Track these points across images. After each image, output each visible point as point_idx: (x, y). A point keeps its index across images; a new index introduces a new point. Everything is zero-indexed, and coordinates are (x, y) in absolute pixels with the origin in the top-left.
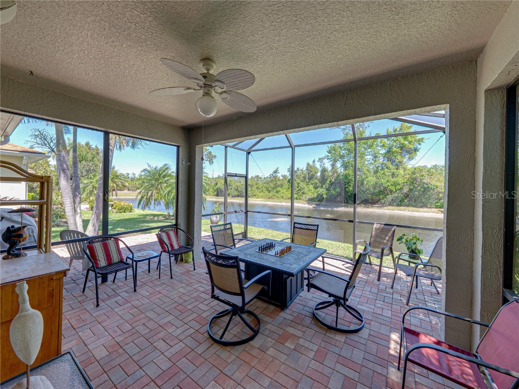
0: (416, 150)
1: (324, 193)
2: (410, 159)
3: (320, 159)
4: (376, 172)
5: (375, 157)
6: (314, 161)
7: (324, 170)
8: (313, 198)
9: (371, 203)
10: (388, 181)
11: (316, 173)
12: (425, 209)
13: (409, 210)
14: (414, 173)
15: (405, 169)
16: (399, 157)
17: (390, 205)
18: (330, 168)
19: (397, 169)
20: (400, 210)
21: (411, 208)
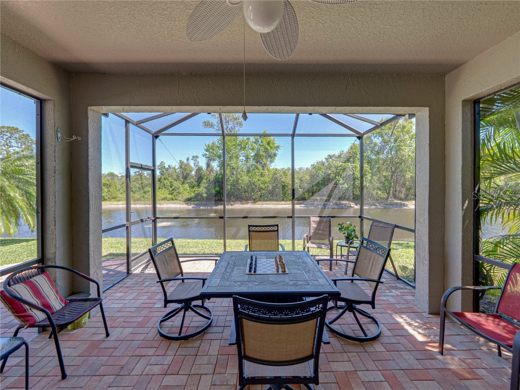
0: (275, 155)
1: (204, 192)
2: (271, 162)
3: (193, 157)
4: (249, 171)
5: (247, 158)
6: (188, 159)
7: (199, 169)
8: (191, 198)
9: (245, 200)
10: (259, 180)
11: (191, 171)
12: (284, 202)
13: (273, 204)
14: (275, 174)
15: (268, 170)
16: (264, 160)
17: (259, 200)
18: (204, 167)
19: (263, 169)
20: (267, 204)
21: (274, 202)
